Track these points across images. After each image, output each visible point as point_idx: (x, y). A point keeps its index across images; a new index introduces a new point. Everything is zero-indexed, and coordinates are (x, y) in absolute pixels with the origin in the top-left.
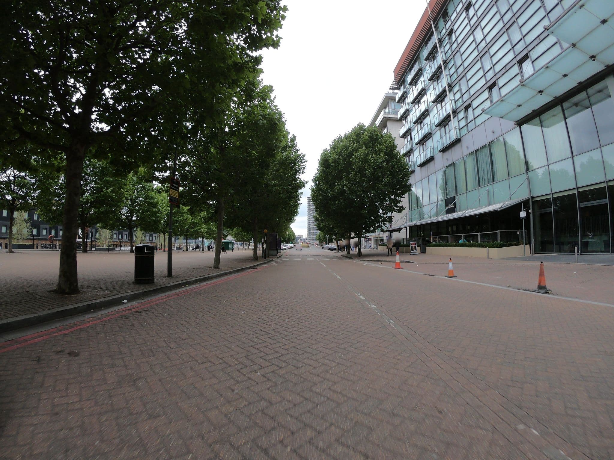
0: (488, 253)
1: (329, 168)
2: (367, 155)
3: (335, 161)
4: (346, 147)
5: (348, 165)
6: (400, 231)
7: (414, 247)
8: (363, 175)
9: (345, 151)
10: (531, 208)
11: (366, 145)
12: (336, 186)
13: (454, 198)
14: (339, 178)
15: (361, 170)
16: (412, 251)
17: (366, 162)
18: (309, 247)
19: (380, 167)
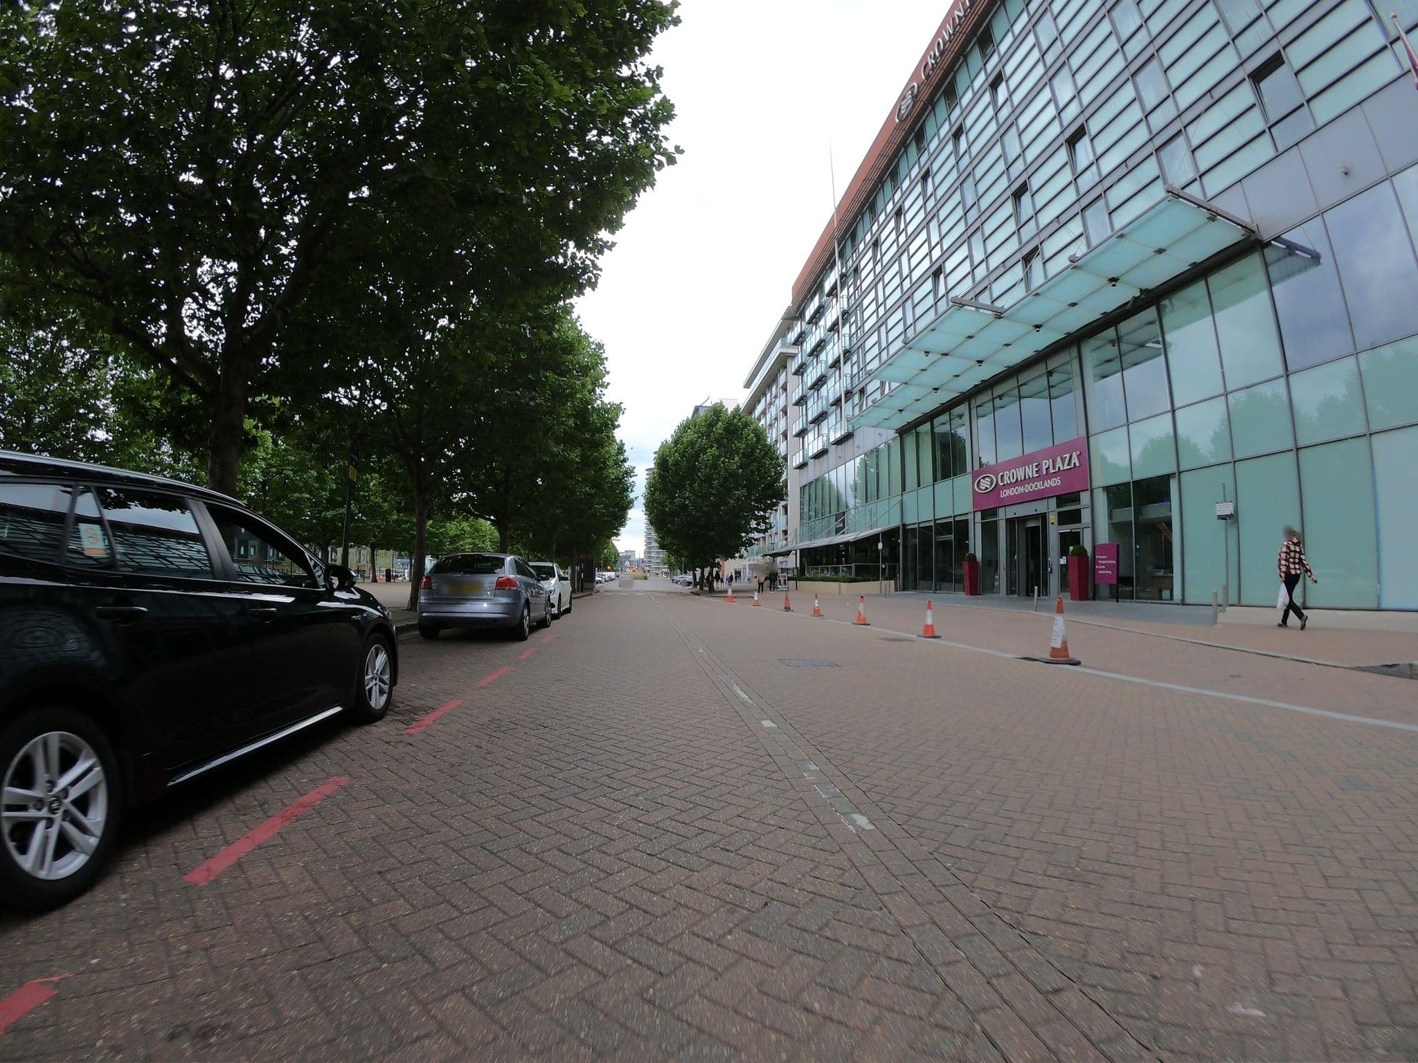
0: (840, 589)
1: (668, 472)
2: (717, 458)
3: (676, 463)
4: (692, 444)
5: (692, 471)
6: (788, 555)
7: (782, 581)
8: (711, 486)
9: (689, 450)
10: (901, 537)
11: (719, 441)
12: (677, 498)
13: (844, 513)
14: (680, 486)
15: (709, 479)
16: (779, 586)
17: (716, 469)
18: (646, 578)
19: (733, 475)
